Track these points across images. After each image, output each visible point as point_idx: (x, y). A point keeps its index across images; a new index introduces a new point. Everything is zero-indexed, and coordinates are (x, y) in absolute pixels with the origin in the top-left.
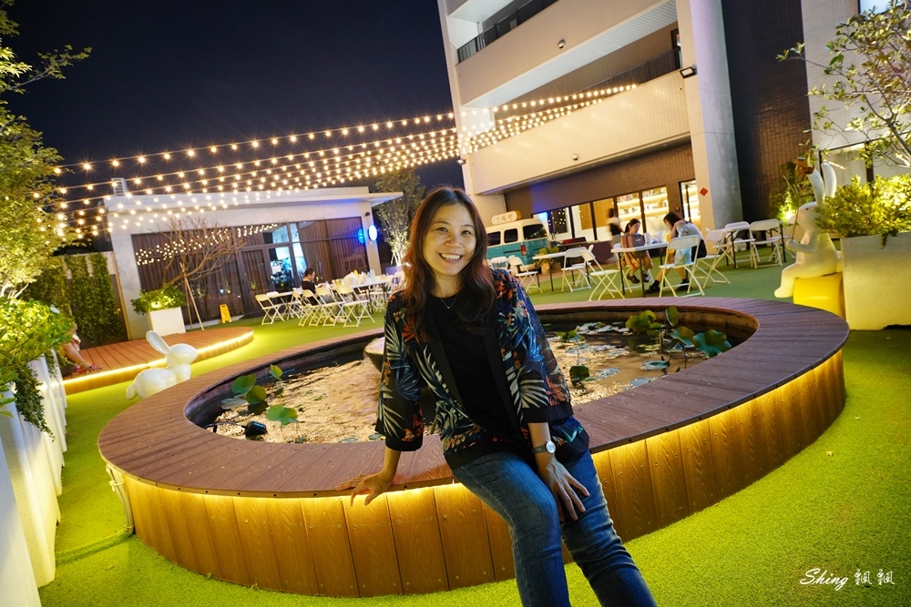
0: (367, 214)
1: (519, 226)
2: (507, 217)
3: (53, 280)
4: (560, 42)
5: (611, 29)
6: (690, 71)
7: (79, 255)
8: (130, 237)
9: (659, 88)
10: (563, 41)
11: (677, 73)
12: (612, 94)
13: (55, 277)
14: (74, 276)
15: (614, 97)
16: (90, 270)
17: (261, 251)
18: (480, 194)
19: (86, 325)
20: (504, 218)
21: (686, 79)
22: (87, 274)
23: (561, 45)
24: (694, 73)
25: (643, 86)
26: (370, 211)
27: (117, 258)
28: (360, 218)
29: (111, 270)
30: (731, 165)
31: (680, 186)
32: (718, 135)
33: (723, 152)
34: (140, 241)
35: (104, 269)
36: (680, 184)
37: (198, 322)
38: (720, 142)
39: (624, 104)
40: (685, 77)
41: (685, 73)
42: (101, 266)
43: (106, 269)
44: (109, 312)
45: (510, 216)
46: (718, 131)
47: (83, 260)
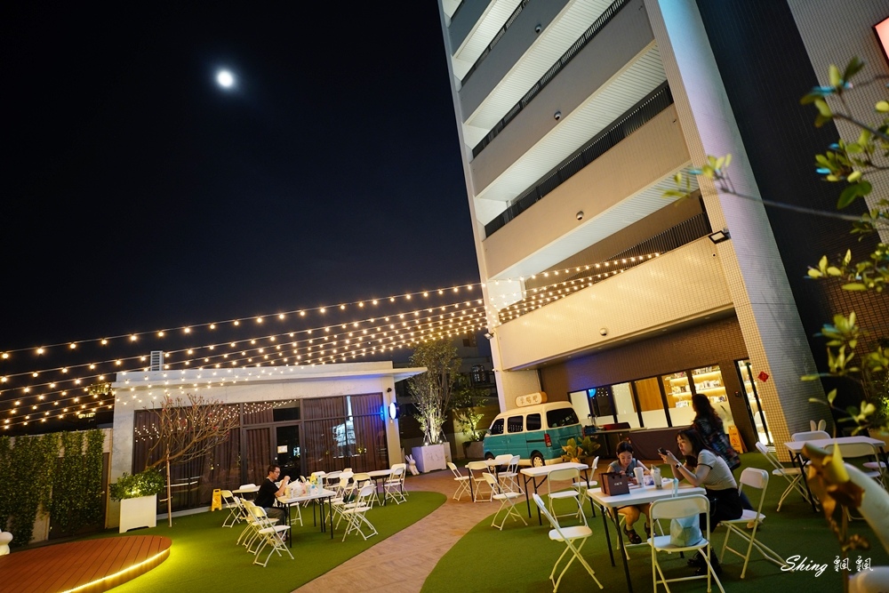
0: (389, 390)
1: (542, 410)
2: (532, 399)
3: (43, 458)
4: (578, 214)
5: (629, 198)
6: (720, 236)
7: (77, 431)
8: (133, 413)
9: (690, 255)
10: (581, 213)
11: (705, 239)
12: (638, 263)
13: (45, 455)
14: (66, 454)
15: (640, 267)
16: (84, 448)
17: (268, 429)
18: (509, 370)
19: (62, 510)
20: (528, 400)
21: (717, 245)
22: (81, 452)
23: (579, 217)
24: (726, 237)
25: (669, 255)
26: (393, 387)
27: (115, 435)
28: (381, 394)
29: (106, 448)
30: (797, 341)
31: (737, 365)
32: (771, 306)
33: (783, 326)
34: (142, 417)
35: (99, 447)
36: (736, 362)
37: (167, 512)
38: (776, 315)
39: (653, 273)
40: (716, 242)
41: (715, 237)
42: (97, 442)
43: (101, 447)
44: (91, 495)
45: (534, 398)
46: (770, 301)
47: (81, 437)
